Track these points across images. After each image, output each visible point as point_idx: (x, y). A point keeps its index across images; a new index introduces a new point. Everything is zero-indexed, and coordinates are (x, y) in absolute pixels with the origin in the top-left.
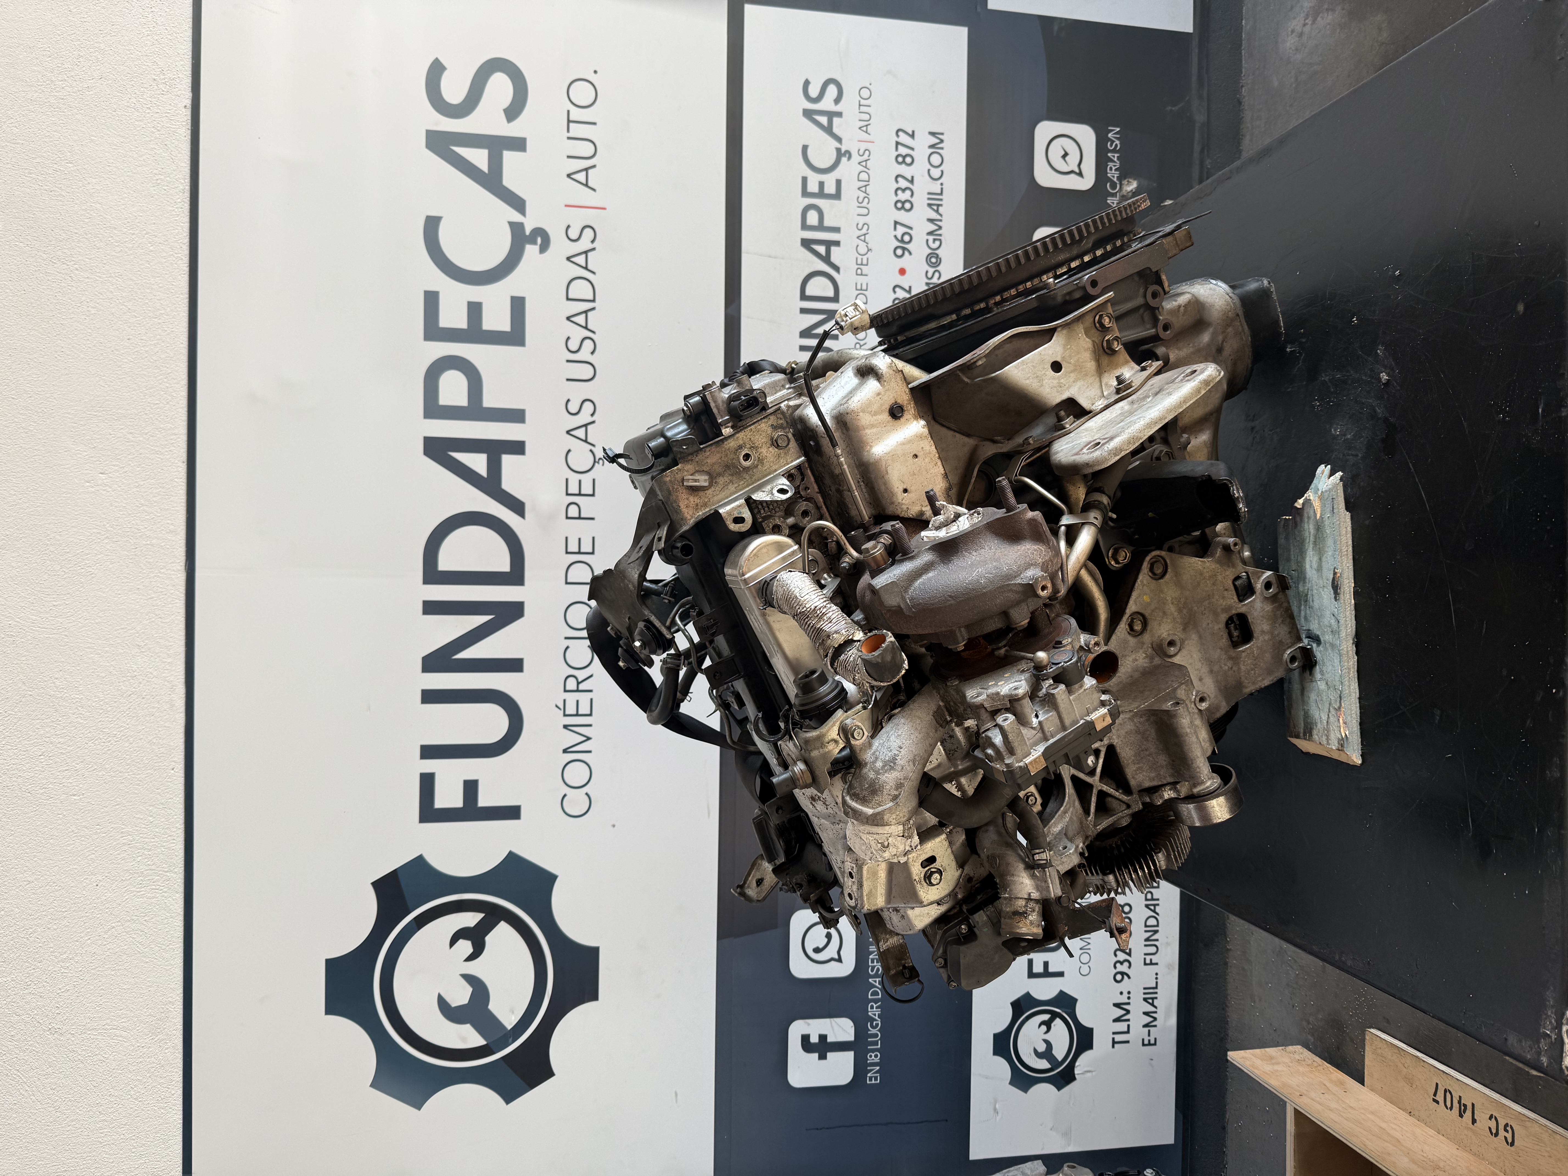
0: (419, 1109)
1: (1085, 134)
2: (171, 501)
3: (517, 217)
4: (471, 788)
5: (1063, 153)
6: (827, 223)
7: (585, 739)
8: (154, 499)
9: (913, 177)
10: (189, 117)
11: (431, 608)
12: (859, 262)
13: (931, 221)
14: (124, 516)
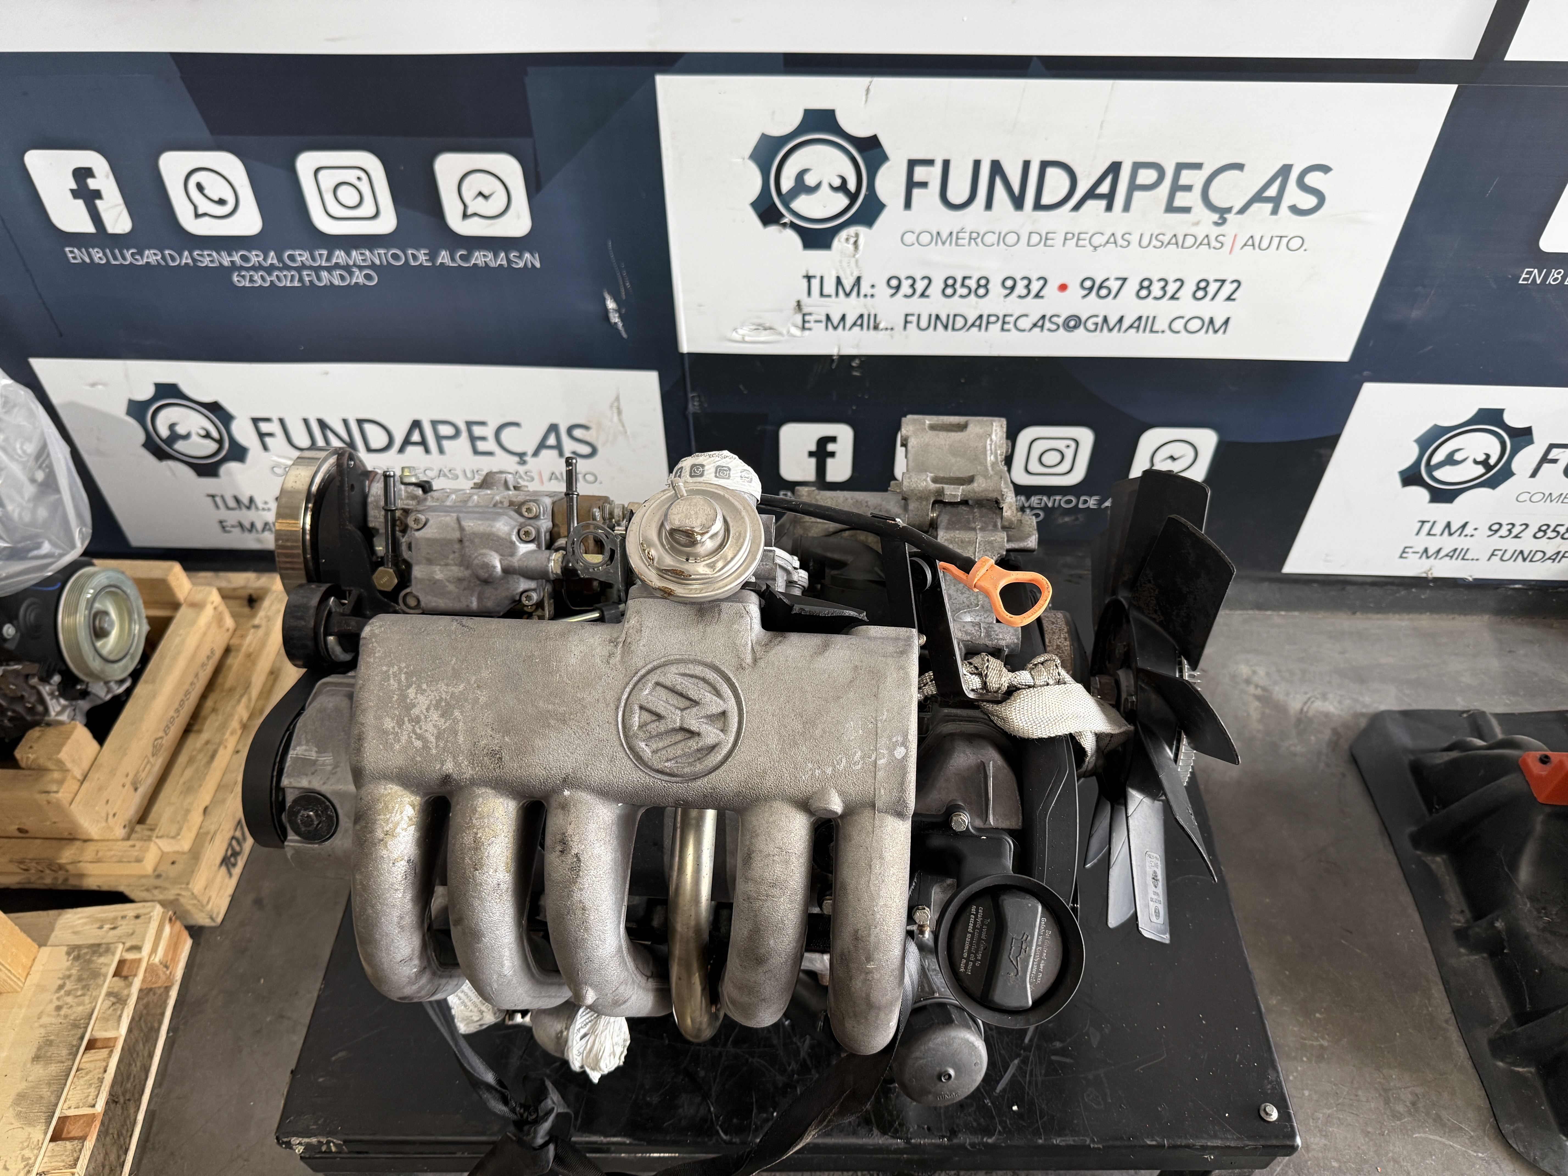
5: (1176, 456)
6: (1137, 195)
9: (1178, 299)
12: (1082, 236)
13: (1121, 320)
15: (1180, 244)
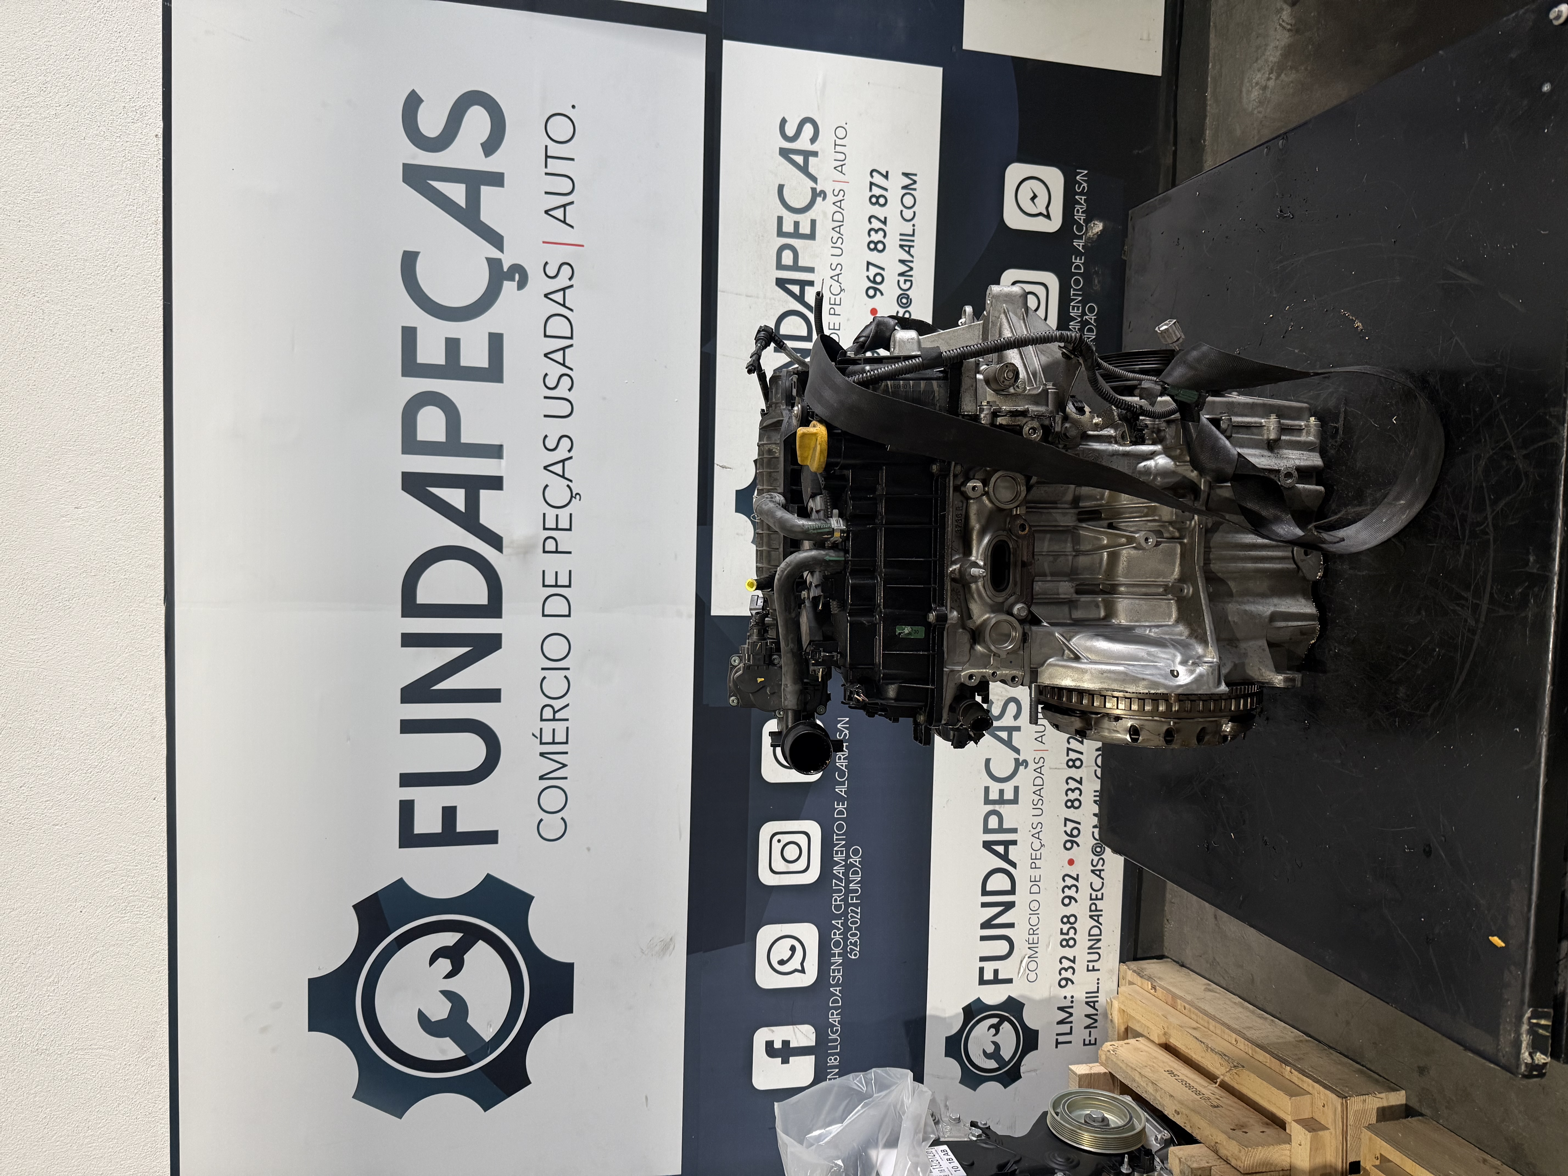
0: (401, 1118)
1: (1054, 177)
2: (149, 536)
3: (495, 253)
4: (449, 814)
5: (1032, 195)
6: (801, 263)
7: (561, 766)
8: (133, 533)
9: (885, 218)
10: (161, 147)
11: (410, 640)
12: (833, 302)
13: (902, 262)
14: (101, 550)
15: (841, 223)
